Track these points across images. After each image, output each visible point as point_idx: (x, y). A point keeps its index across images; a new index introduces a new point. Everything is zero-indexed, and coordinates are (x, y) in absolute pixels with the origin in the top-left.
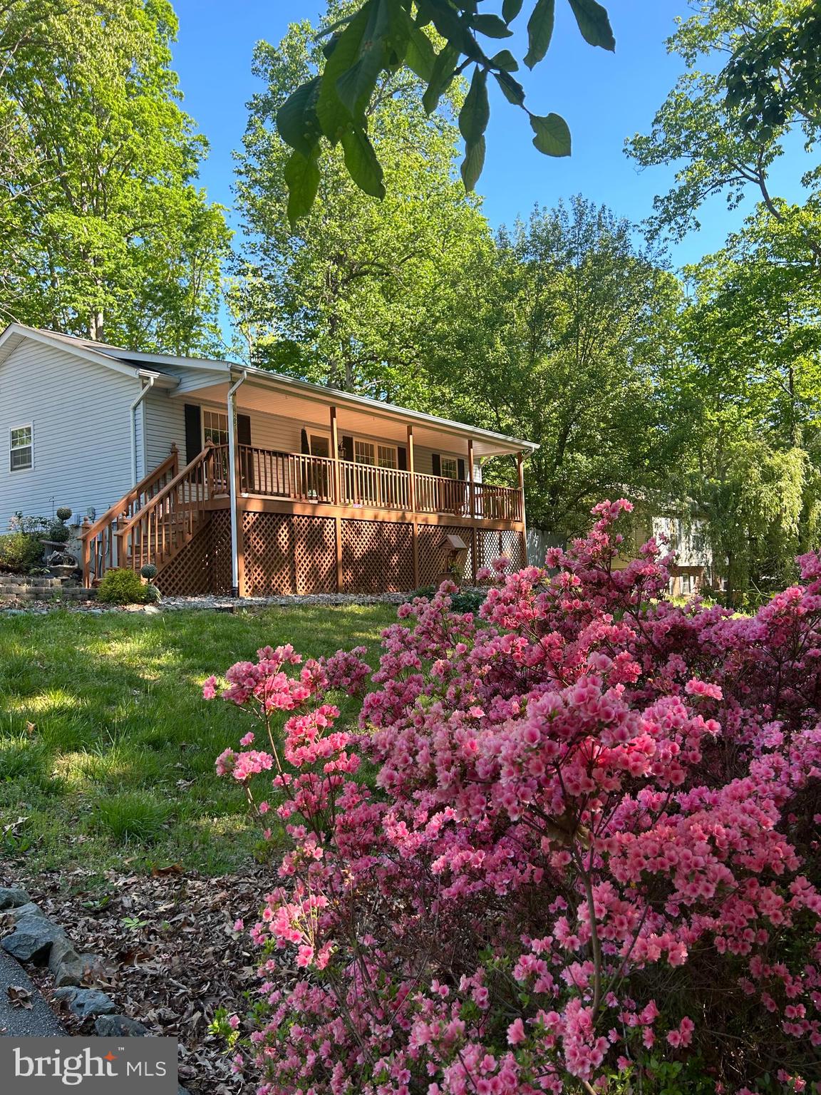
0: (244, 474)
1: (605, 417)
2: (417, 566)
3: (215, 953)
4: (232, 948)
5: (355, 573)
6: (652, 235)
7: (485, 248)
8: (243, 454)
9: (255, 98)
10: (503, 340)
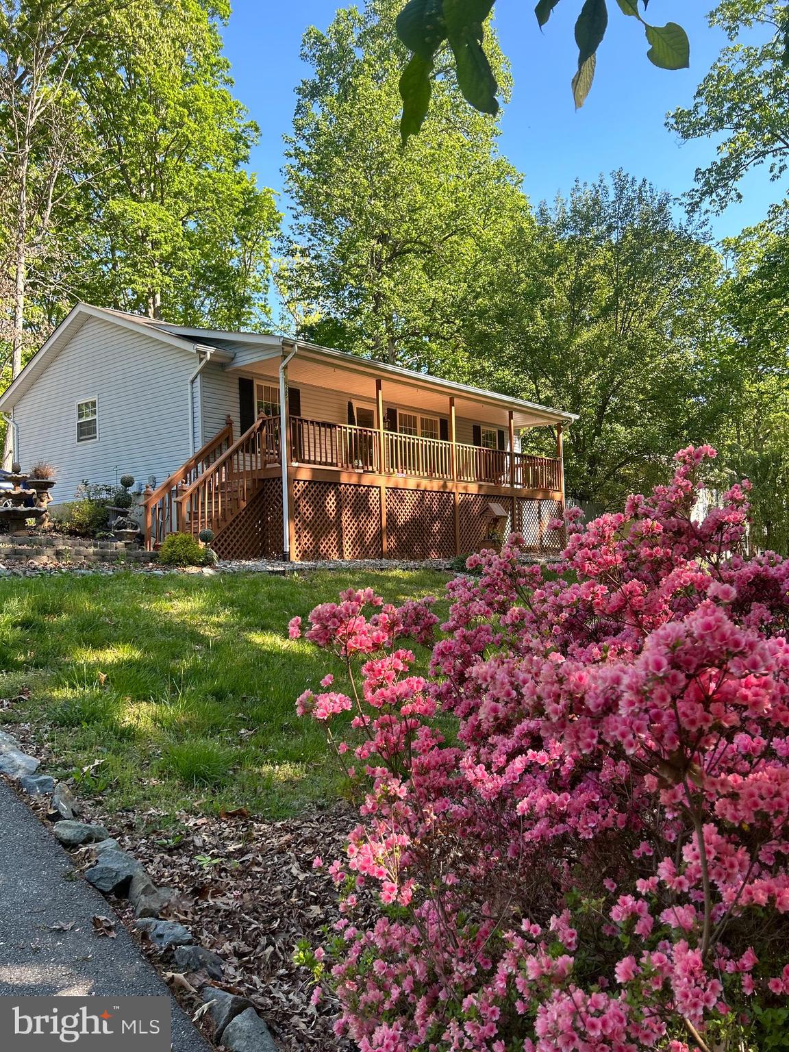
0: (295, 445)
1: (644, 388)
2: (458, 533)
3: (283, 892)
4: (299, 887)
5: (398, 539)
6: (693, 207)
7: (525, 225)
8: (294, 425)
9: (304, 84)
10: (543, 314)
